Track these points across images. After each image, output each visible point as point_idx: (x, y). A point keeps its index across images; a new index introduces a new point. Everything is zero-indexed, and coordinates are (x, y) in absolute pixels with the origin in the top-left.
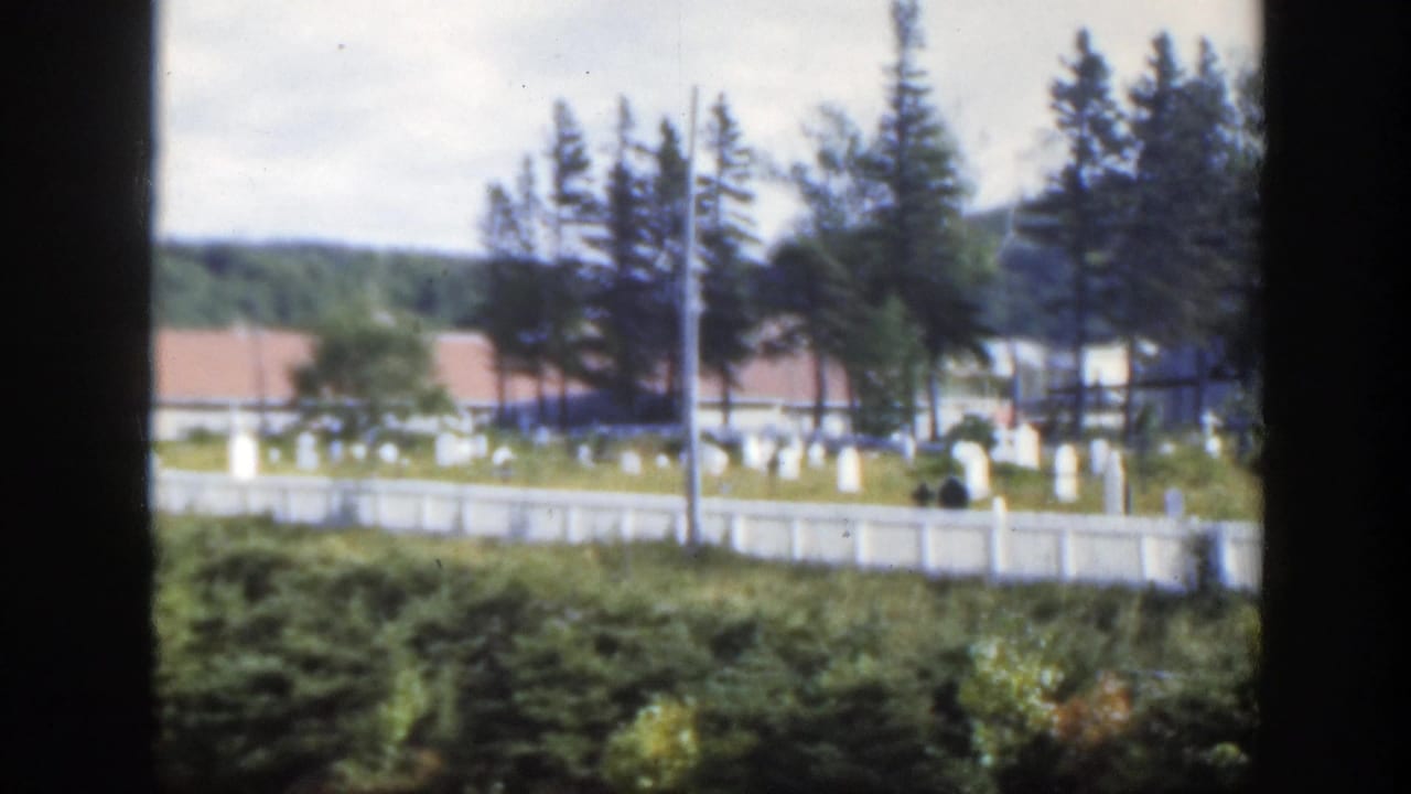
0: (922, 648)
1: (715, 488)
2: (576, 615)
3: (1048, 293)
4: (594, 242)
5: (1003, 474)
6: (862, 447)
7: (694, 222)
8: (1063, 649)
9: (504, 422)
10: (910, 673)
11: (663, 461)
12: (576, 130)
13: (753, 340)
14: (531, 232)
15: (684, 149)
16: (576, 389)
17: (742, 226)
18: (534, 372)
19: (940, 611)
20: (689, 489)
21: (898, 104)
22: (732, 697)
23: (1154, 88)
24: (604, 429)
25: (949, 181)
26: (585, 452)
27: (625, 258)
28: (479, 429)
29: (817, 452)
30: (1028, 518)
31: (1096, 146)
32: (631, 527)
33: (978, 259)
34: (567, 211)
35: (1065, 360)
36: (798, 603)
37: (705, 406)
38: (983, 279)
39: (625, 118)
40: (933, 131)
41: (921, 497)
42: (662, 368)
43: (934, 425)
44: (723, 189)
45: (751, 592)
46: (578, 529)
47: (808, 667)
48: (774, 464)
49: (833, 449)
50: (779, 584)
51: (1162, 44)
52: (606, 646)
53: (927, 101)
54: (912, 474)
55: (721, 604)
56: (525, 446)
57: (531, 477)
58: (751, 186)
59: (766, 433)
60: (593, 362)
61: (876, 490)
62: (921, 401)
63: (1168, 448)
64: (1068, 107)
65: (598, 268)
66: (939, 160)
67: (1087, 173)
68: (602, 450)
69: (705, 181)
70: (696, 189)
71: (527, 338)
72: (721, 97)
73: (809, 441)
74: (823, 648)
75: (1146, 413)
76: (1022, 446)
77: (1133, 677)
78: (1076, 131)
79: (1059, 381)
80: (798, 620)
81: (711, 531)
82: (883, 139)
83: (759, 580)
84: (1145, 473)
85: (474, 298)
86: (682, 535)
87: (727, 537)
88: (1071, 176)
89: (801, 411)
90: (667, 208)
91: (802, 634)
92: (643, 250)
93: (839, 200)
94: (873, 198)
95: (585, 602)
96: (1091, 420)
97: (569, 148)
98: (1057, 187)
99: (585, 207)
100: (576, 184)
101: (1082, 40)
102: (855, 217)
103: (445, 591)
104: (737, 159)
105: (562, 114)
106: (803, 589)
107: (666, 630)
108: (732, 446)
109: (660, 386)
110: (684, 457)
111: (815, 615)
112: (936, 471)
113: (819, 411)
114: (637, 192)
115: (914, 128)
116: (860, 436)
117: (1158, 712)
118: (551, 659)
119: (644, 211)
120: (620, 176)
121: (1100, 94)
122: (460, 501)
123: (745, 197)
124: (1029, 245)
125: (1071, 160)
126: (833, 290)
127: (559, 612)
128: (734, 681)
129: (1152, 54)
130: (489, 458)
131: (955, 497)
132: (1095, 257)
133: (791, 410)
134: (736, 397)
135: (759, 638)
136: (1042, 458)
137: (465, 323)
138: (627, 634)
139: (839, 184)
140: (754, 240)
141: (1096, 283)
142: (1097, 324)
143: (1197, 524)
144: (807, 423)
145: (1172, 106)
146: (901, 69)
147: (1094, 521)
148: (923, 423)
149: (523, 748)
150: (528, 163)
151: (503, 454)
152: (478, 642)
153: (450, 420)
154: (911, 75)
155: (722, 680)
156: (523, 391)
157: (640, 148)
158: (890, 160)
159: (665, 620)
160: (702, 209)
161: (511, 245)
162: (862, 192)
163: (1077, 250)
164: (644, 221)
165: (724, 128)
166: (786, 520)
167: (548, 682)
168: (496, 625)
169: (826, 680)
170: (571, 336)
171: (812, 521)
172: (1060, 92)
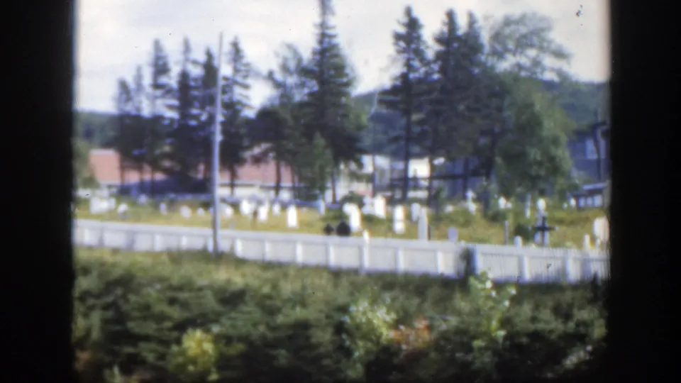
0: (327, 303)
1: (227, 225)
2: (158, 286)
3: (394, 134)
4: (171, 107)
5: (369, 220)
6: (299, 206)
7: (220, 98)
8: (398, 305)
9: (123, 192)
10: (322, 316)
11: (201, 211)
12: (163, 54)
13: (247, 154)
14: (140, 102)
15: (216, 63)
16: (159, 176)
17: (245, 101)
18: (140, 169)
19: (336, 286)
20: (214, 225)
21: (321, 42)
22: (234, 327)
23: (446, 36)
24: (172, 196)
25: (345, 80)
26: (163, 207)
27: (185, 115)
28: (111, 195)
29: (277, 208)
30: (380, 241)
31: (416, 63)
32: (185, 243)
33: (358, 117)
34: (159, 92)
35: (400, 165)
36: (266, 281)
37: (223, 185)
38: (360, 127)
39: (187, 48)
40: (337, 56)
41: (328, 230)
42: (202, 167)
43: (334, 196)
44: (236, 83)
45: (244, 276)
46: (160, 244)
47: (272, 312)
48: (255, 214)
49: (284, 207)
50: (258, 272)
51: (451, 15)
52: (172, 302)
53: (335, 41)
54: (324, 219)
55: (229, 281)
56: (134, 204)
57: (137, 218)
58: (249, 81)
59: (252, 199)
60: (167, 164)
61: (305, 226)
62: (329, 184)
63: (449, 209)
64: (402, 44)
65: (172, 120)
66: (340, 69)
67: (412, 76)
68: (172, 205)
69: (226, 79)
70: (221, 83)
71: (136, 152)
72: (236, 38)
73: (272, 203)
74: (278, 303)
75: (439, 191)
76: (378, 206)
77: (432, 319)
78: (406, 55)
79: (396, 175)
80: (266, 290)
81: (224, 246)
82: (313, 59)
83: (247, 270)
84: (437, 220)
85: (111, 133)
86: (211, 247)
87: (232, 248)
88: (404, 77)
89: (269, 188)
90: (208, 91)
91: (269, 297)
92: (195, 111)
93: (292, 88)
94: (308, 87)
95: (161, 280)
96: (412, 194)
97: (161, 62)
98: (398, 83)
99: (167, 91)
100: (163, 80)
101: (408, 12)
102: (299, 96)
103: (95, 274)
104: (243, 68)
105: (157, 46)
106: (269, 275)
107: (201, 294)
108: (235, 205)
109: (200, 176)
110: (211, 210)
111: (275, 286)
112: (335, 218)
113: (277, 188)
114: (192, 83)
115: (328, 54)
116: (298, 200)
117: (444, 336)
118: (147, 307)
119: (195, 93)
120: (184, 76)
121: (419, 38)
122: (102, 230)
123: (246, 87)
124: (384, 111)
125: (405, 70)
126: (287, 131)
127: (150, 284)
128: (234, 319)
129: (445, 19)
130: (116, 209)
131: (344, 230)
132: (415, 117)
133: (263, 188)
134: (238, 182)
135: (247, 298)
136: (387, 212)
137: (107, 145)
138: (184, 296)
139: (292, 80)
140: (250, 107)
141: (416, 129)
142: (416, 149)
143: (463, 244)
144: (272, 193)
145: (456, 45)
146: (323, 26)
147: (414, 243)
148: (329, 195)
149: (129, 350)
150: (139, 69)
151: (123, 207)
152: (109, 299)
153: (98, 192)
154: (328, 28)
155: (230, 318)
156: (133, 178)
157: (195, 62)
158: (316, 69)
159: (200, 289)
160: (224, 92)
161: (129, 108)
162: (303, 85)
163: (407, 113)
164: (195, 98)
165: (237, 53)
166: (262, 241)
167: (145, 318)
168: (119, 291)
169: (280, 319)
170: (158, 152)
171: (274, 242)
172: (398, 37)
